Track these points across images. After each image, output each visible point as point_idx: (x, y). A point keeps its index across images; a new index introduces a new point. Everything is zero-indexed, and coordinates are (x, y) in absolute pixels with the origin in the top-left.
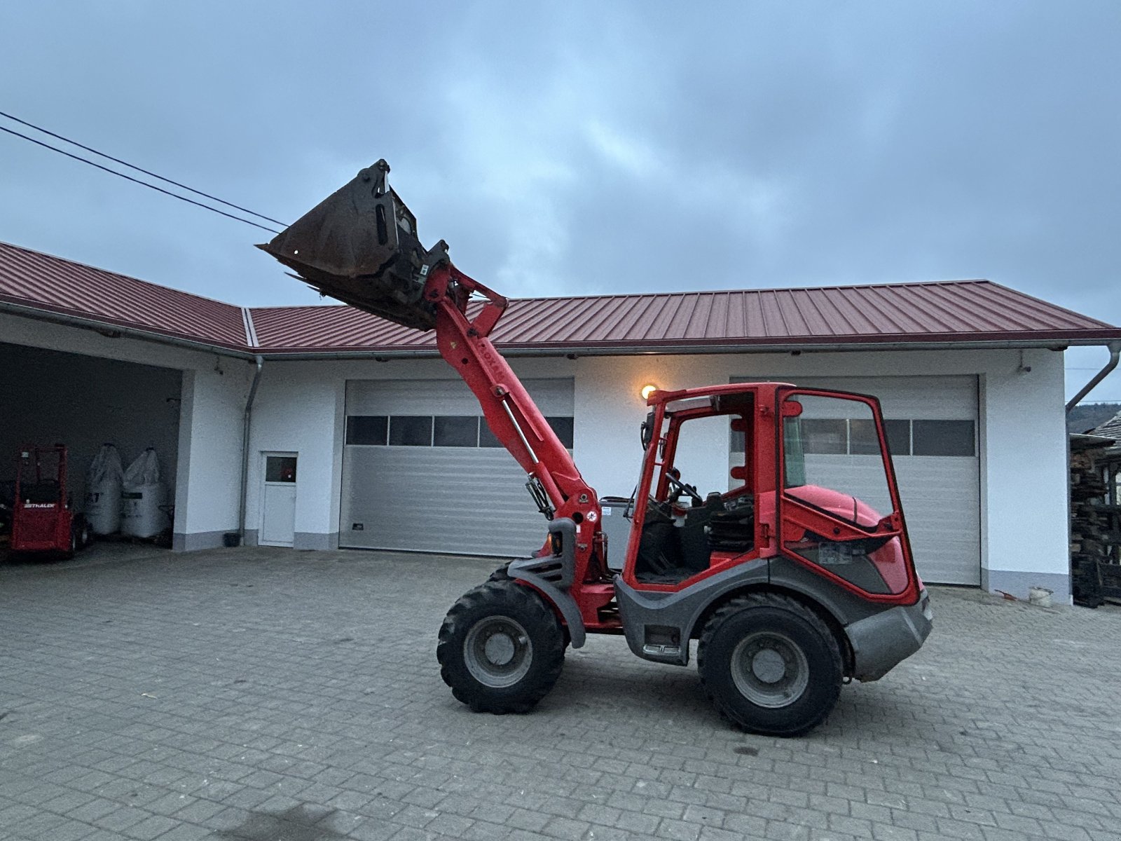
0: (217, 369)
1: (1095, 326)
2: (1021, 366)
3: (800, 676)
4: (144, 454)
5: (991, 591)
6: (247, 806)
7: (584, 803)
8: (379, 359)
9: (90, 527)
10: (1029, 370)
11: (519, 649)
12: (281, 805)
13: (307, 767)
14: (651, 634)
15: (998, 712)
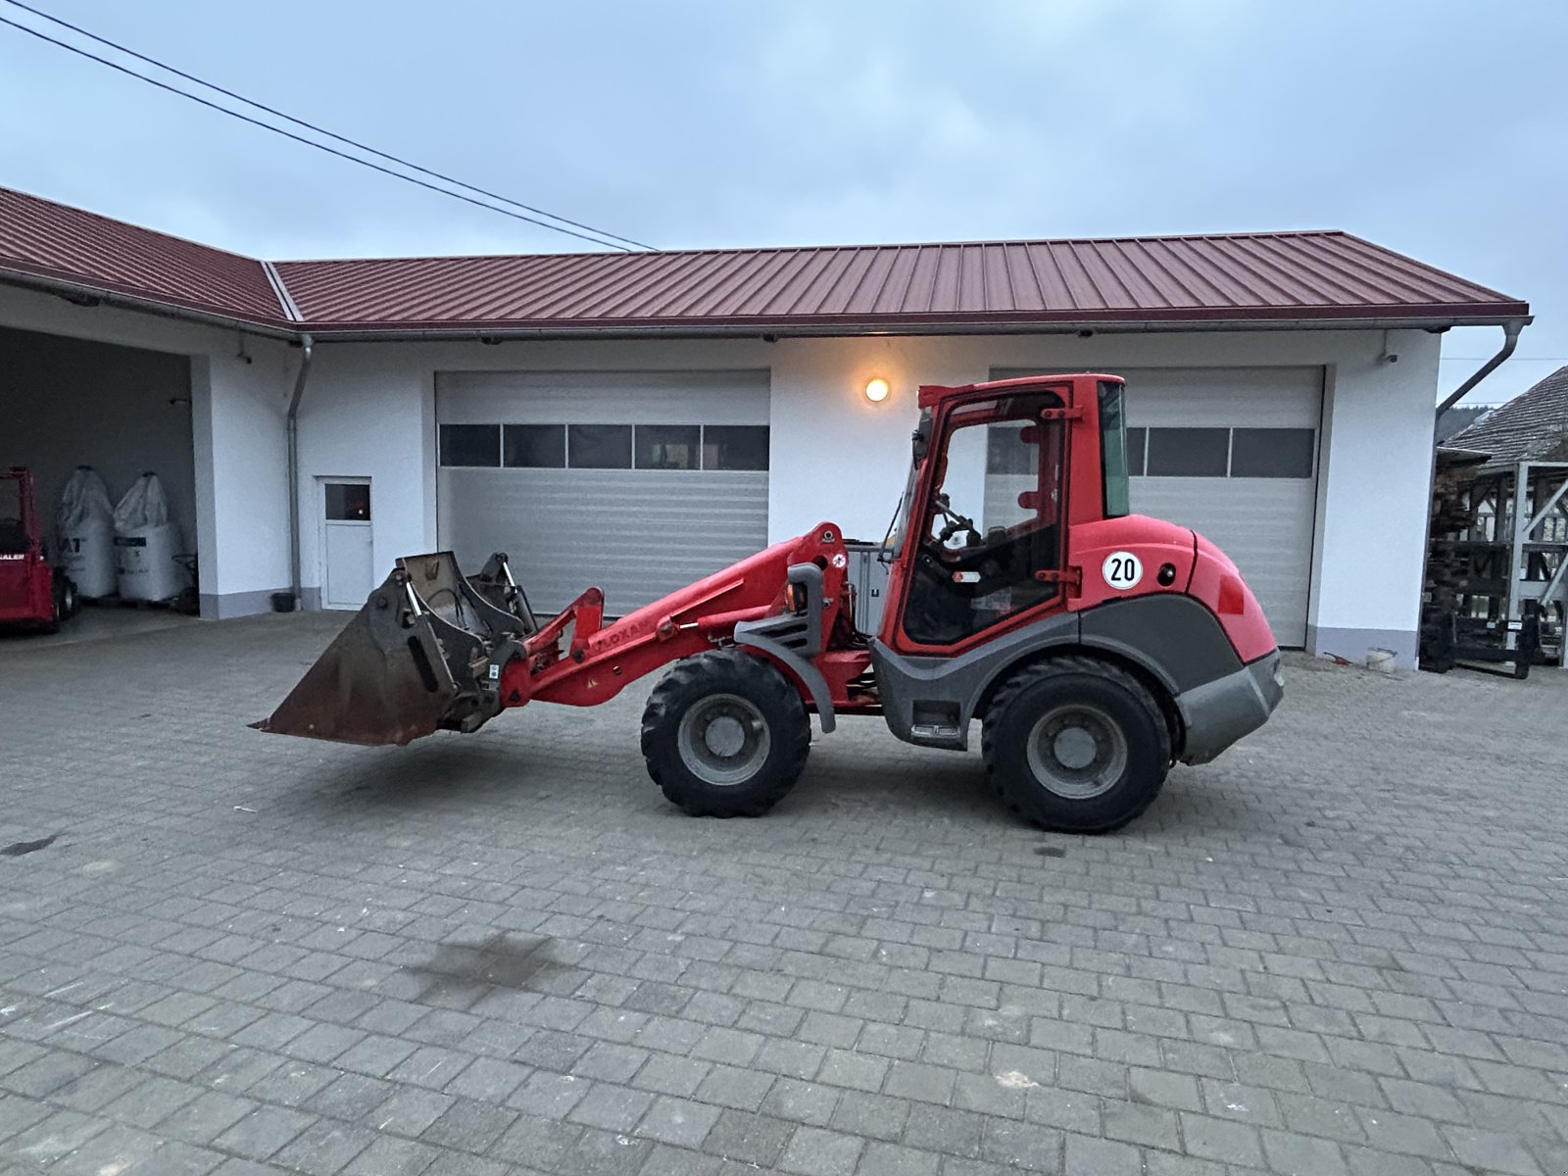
0: (241, 355)
1: (1492, 299)
2: (1384, 354)
3: (1115, 758)
4: (141, 482)
5: (1319, 653)
6: (434, 938)
7: (865, 919)
8: (486, 340)
9: (73, 587)
10: (1394, 359)
11: (752, 737)
12: (478, 935)
13: (495, 890)
14: (923, 712)
15: (1346, 799)
